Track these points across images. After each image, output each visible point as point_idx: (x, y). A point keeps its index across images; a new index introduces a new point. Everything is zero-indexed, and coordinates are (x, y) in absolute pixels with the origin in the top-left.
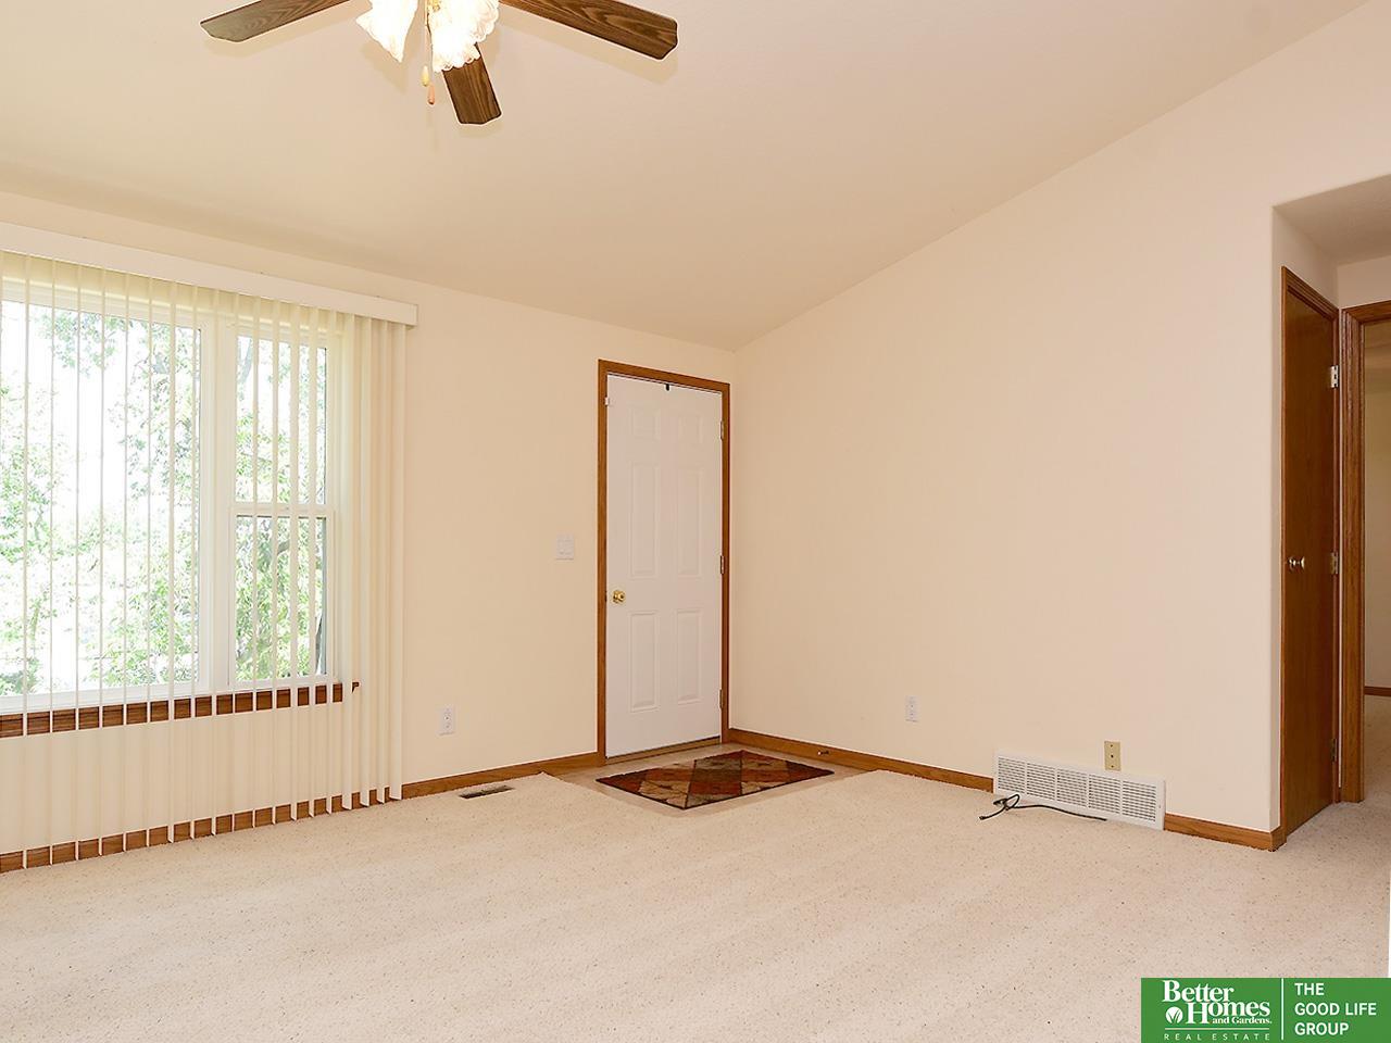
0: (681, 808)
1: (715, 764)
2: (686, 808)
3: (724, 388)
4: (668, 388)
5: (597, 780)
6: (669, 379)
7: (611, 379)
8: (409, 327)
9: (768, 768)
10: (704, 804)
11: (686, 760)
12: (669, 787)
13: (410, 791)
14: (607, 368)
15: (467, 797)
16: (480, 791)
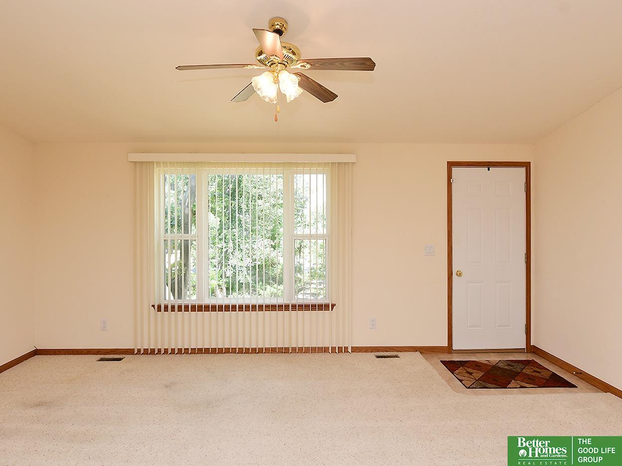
0: (466, 387)
1: (509, 365)
2: (469, 388)
3: (527, 165)
4: (489, 170)
5: (441, 361)
6: (488, 165)
7: (454, 170)
8: (353, 163)
9: (538, 374)
10: (480, 388)
11: (494, 359)
12: (471, 374)
13: (356, 350)
14: (451, 165)
15: (378, 357)
16: (386, 355)
